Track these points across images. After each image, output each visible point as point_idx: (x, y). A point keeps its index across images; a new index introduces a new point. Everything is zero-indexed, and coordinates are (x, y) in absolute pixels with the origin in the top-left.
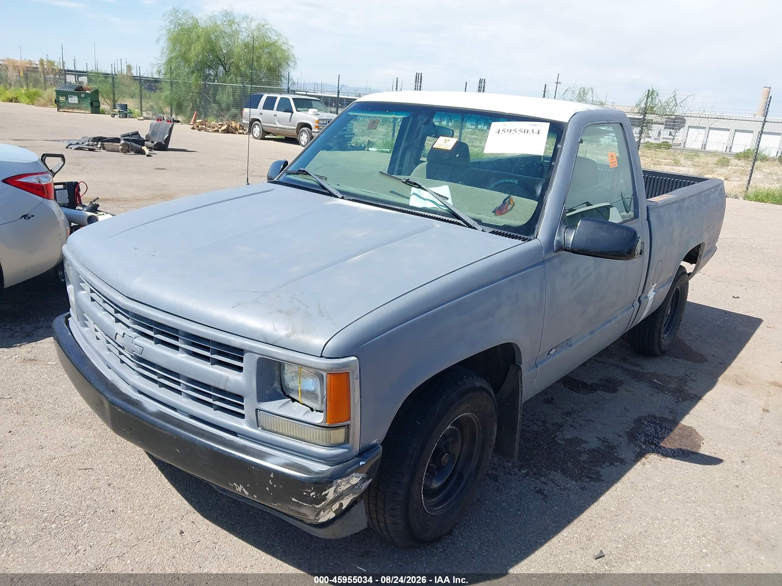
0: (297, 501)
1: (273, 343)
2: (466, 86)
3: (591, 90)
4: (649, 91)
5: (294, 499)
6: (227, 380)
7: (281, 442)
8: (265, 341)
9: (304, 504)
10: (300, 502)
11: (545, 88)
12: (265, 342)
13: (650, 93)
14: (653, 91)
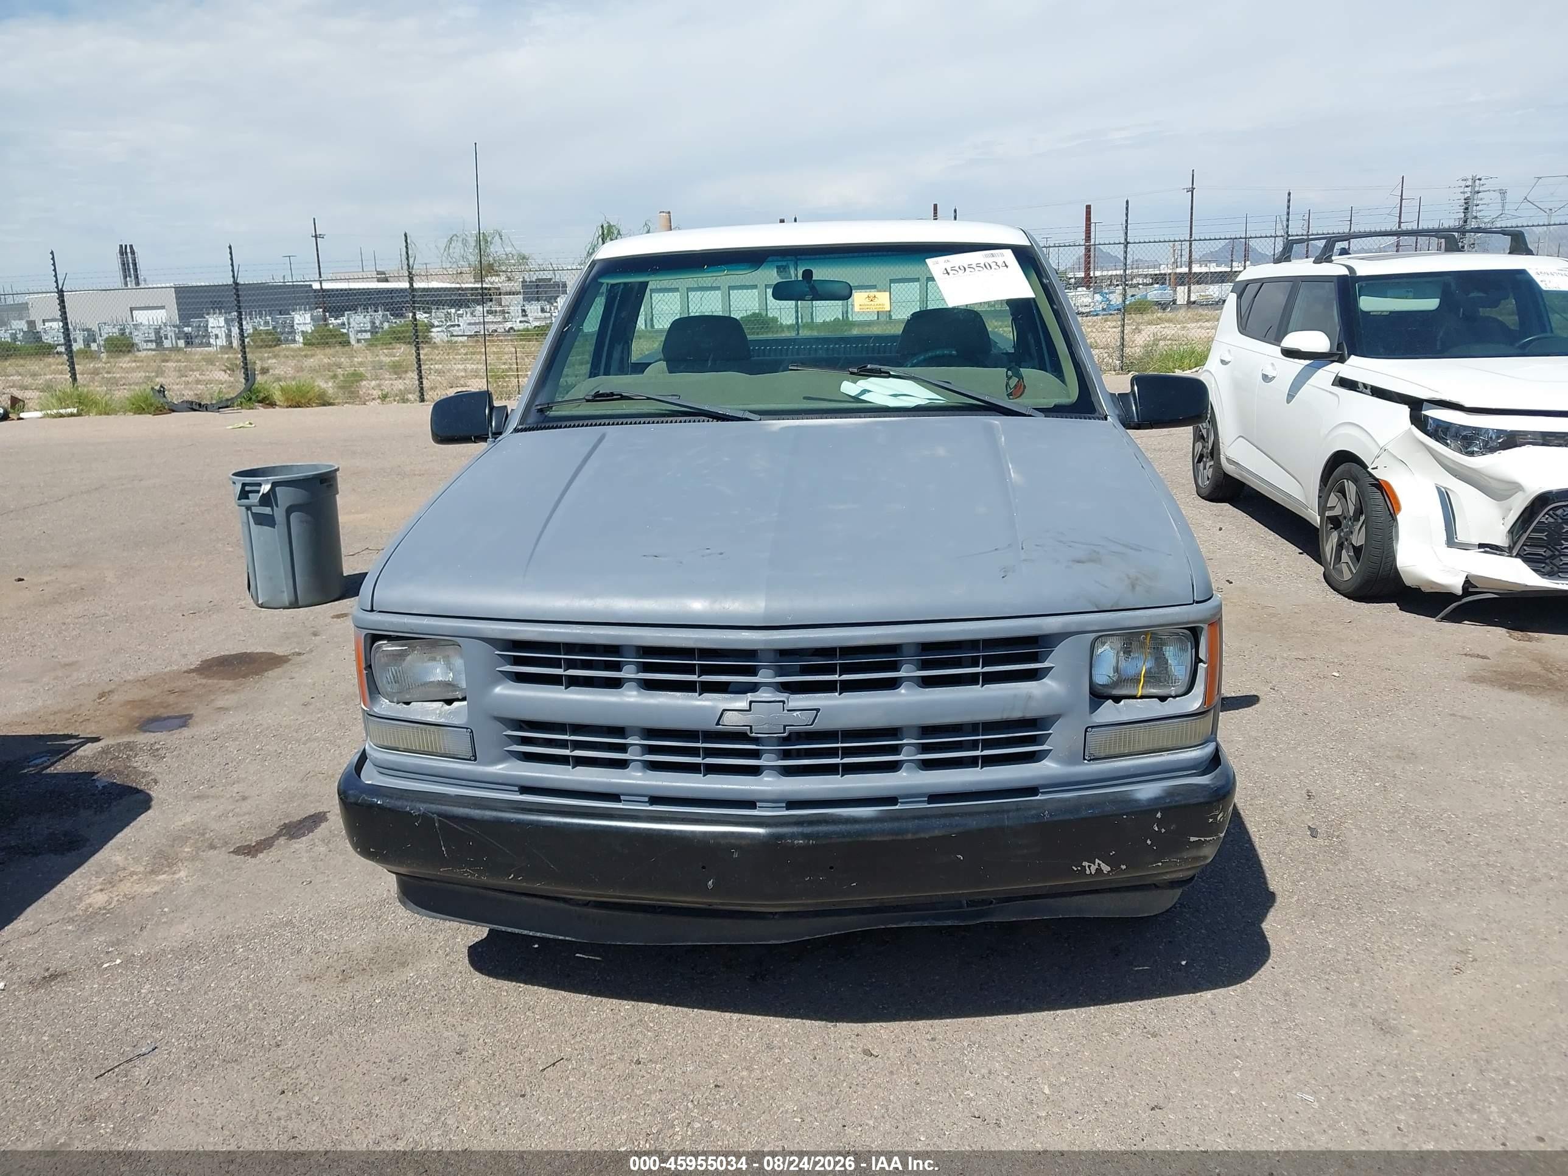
0: (1197, 839)
1: (1112, 606)
2: (231, 253)
3: (498, 236)
4: (602, 227)
5: (1192, 839)
6: (1029, 697)
7: (1128, 768)
8: (1097, 607)
9: (1208, 839)
10: (1202, 839)
11: (406, 241)
12: (1096, 610)
13: (606, 231)
14: (610, 227)
